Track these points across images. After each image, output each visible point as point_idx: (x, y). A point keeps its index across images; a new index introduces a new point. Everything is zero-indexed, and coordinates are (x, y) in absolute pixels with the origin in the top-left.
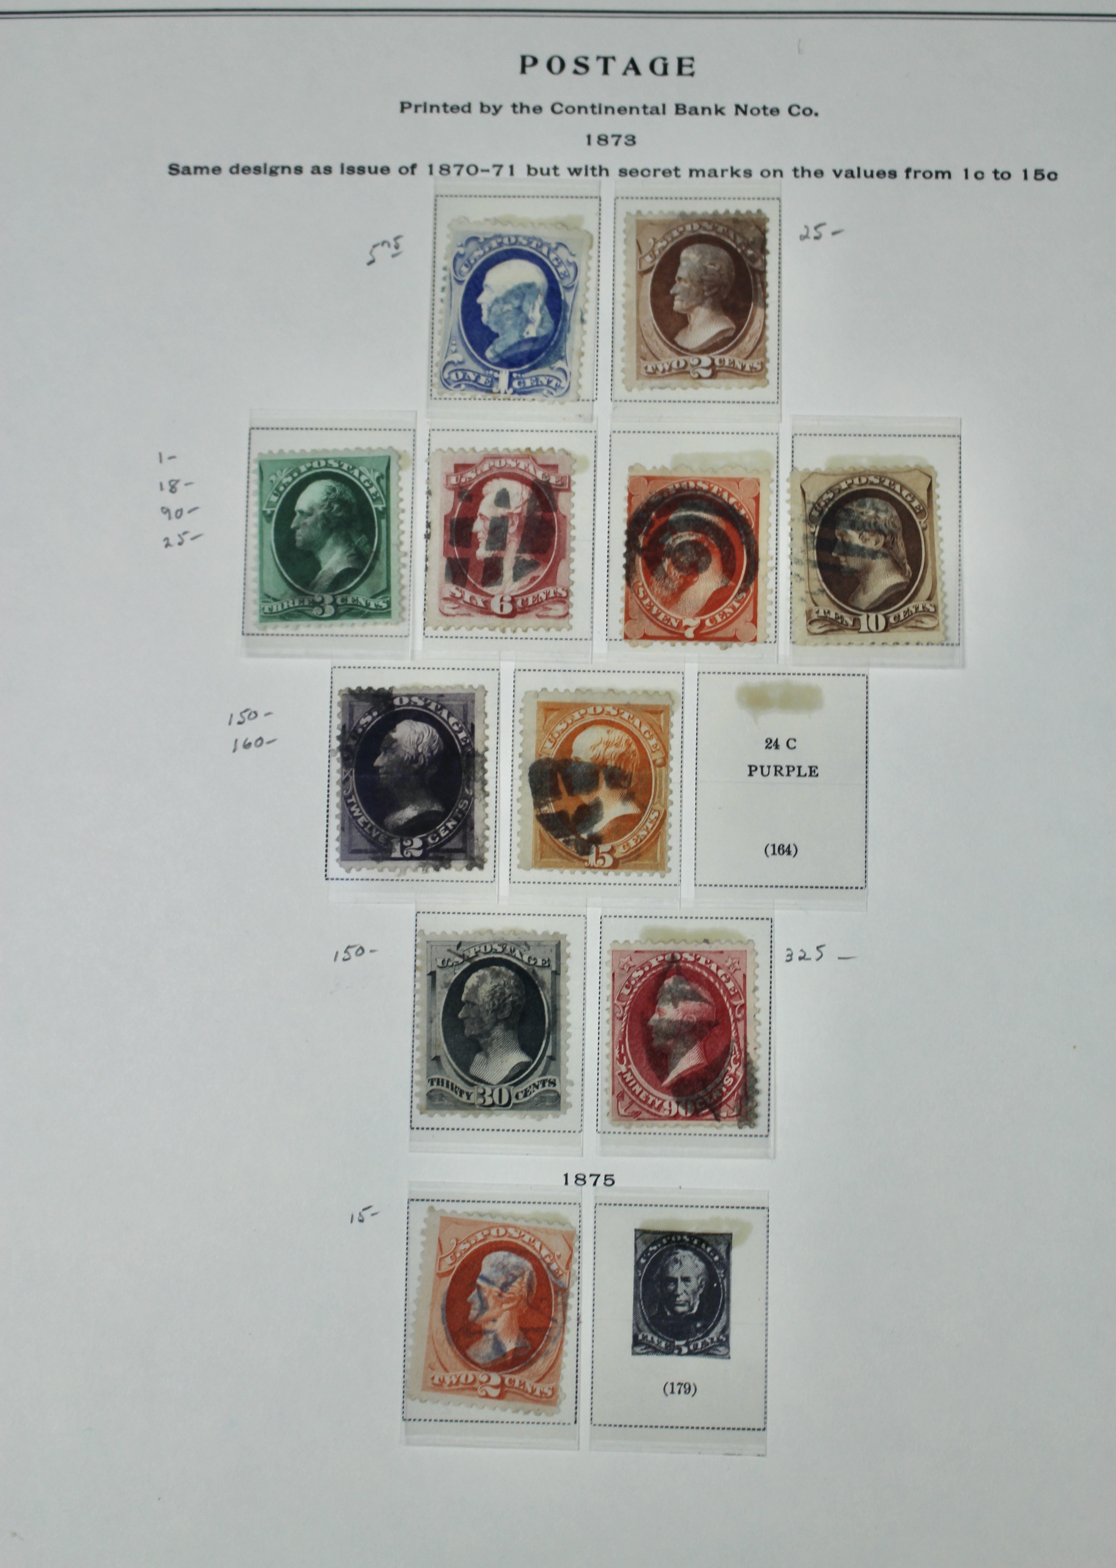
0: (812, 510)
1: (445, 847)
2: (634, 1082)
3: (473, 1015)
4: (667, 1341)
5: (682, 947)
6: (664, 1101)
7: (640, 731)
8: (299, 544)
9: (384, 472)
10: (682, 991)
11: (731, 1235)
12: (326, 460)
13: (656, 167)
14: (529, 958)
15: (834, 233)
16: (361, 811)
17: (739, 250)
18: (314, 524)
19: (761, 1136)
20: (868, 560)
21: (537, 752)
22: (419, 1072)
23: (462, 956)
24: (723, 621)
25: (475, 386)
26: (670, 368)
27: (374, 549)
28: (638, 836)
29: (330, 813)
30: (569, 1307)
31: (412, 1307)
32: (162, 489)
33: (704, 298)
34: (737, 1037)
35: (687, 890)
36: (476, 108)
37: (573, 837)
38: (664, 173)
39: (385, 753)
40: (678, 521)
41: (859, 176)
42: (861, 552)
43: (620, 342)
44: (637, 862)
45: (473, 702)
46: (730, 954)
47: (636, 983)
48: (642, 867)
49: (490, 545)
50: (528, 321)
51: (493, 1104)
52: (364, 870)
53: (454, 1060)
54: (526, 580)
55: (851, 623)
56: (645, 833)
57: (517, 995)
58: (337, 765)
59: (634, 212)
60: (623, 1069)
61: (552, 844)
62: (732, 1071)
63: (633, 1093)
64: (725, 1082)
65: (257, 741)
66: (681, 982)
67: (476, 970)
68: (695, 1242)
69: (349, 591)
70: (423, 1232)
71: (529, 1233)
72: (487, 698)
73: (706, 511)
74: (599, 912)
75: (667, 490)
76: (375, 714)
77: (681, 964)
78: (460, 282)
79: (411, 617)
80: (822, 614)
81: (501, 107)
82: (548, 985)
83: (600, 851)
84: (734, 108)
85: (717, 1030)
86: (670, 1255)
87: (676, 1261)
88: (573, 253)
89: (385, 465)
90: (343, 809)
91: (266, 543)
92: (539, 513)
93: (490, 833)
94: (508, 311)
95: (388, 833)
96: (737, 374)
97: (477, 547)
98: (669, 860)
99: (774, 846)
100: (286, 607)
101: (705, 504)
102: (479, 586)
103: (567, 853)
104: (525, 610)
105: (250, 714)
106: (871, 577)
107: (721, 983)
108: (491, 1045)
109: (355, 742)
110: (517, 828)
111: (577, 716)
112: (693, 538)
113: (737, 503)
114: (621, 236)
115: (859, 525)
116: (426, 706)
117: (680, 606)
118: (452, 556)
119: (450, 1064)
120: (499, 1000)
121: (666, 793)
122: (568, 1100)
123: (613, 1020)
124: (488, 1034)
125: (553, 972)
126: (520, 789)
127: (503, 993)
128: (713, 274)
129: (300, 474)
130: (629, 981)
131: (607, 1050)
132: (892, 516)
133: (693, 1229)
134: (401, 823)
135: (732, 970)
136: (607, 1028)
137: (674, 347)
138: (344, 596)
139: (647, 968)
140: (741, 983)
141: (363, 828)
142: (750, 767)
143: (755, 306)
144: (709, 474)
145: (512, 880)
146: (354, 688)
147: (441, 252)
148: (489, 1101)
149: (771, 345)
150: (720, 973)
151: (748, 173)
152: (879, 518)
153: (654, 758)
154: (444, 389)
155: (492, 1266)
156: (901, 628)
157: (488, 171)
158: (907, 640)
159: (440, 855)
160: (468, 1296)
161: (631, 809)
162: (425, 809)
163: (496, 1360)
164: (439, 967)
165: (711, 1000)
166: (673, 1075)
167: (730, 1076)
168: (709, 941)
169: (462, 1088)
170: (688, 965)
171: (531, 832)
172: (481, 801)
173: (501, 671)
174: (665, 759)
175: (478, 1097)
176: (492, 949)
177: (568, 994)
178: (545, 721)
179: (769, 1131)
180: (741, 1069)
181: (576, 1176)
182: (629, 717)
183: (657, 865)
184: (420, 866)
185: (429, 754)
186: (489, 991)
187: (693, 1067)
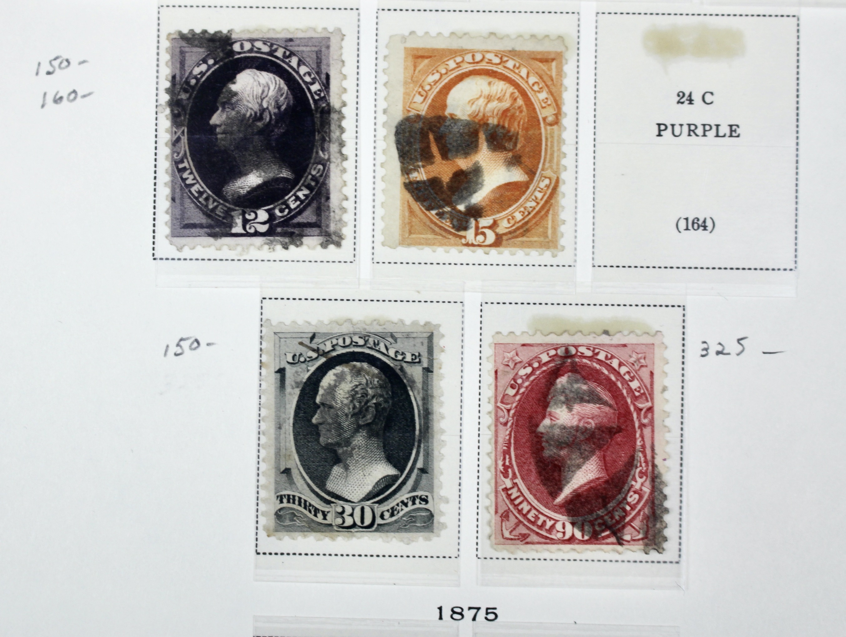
1: (295, 221)
2: (521, 499)
3: (330, 421)
5: (577, 339)
6: (557, 521)
7: (527, 82)
10: (577, 392)
14: (397, 352)
16: (195, 179)
19: (671, 562)
21: (404, 107)
22: (265, 487)
23: (317, 350)
28: (525, 208)
29: (158, 181)
34: (643, 446)
35: (584, 271)
37: (447, 209)
39: (224, 108)
44: (524, 239)
45: (328, 47)
46: (634, 348)
47: (523, 382)
48: (530, 245)
51: (354, 525)
52: (199, 248)
53: (307, 473)
56: (533, 204)
57: (381, 396)
58: (165, 123)
60: (508, 483)
61: (422, 216)
62: (637, 486)
63: (520, 511)
64: (629, 500)
65: (69, 95)
66: (577, 381)
67: (333, 367)
72: (344, 44)
74: (479, 298)
76: (211, 62)
77: (577, 360)
82: (419, 385)
83: (481, 225)
85: (619, 438)
90: (173, 175)
93: (349, 205)
95: (227, 205)
98: (562, 235)
103: (440, 227)
105: (61, 63)
107: (625, 382)
108: (351, 455)
109: (188, 95)
110: (380, 198)
111: (452, 64)
119: (303, 477)
120: (360, 402)
121: (558, 156)
122: (442, 519)
123: (496, 426)
124: (348, 442)
125: (424, 369)
126: (384, 152)
127: (365, 394)
130: (514, 380)
131: (487, 461)
134: (243, 192)
135: (637, 367)
136: (488, 435)
139: (536, 365)
140: (647, 381)
142: (659, 125)
145: (375, 261)
146: (185, 31)
148: (349, 521)
150: (623, 370)
153: (544, 116)
159: (290, 230)
161: (517, 175)
162: (271, 175)
164: (288, 363)
165: (611, 402)
166: (567, 491)
167: (635, 492)
168: (611, 331)
169: (317, 506)
170: (585, 361)
171: (398, 203)
172: (338, 165)
173: (361, 11)
174: (558, 116)
175: (336, 517)
176: (352, 341)
177: (442, 395)
178: (415, 70)
179: (680, 556)
180: (648, 484)
181: (452, 610)
182: (514, 66)
183: (548, 242)
184: (265, 244)
185: (276, 110)
186: (348, 392)
187: (591, 481)
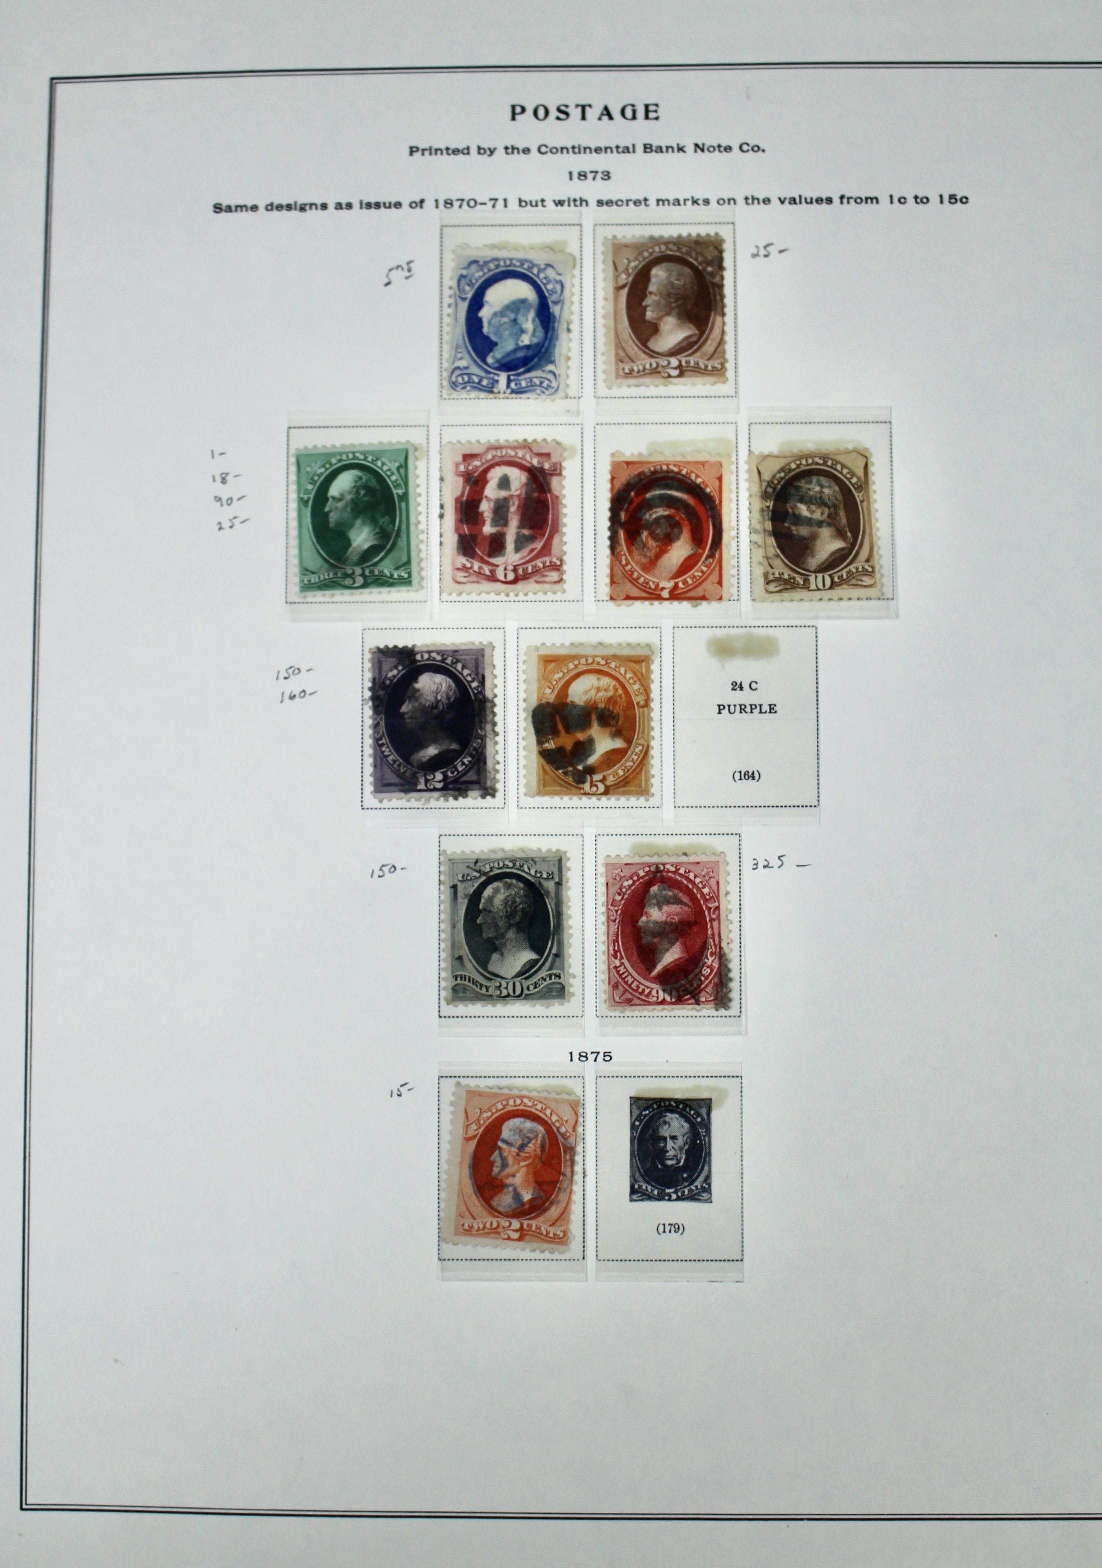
0: (766, 487)
1: (463, 780)
2: (627, 974)
3: (490, 921)
4: (659, 1189)
5: (665, 860)
6: (652, 989)
7: (625, 678)
8: (332, 525)
9: (402, 461)
10: (665, 897)
11: (711, 1100)
12: (353, 453)
13: (628, 198)
14: (536, 872)
15: (781, 252)
16: (390, 751)
17: (700, 268)
18: (345, 508)
19: (735, 1017)
20: (815, 529)
21: (538, 697)
22: (444, 970)
23: (479, 872)
24: (694, 583)
25: (479, 387)
26: (644, 369)
27: (396, 528)
28: (625, 767)
29: (364, 753)
30: (576, 1163)
31: (444, 1167)
32: (214, 480)
33: (672, 309)
34: (713, 935)
35: (668, 811)
36: (474, 151)
37: (570, 769)
38: (635, 204)
39: (410, 702)
40: (654, 498)
41: (800, 203)
42: (809, 522)
43: (601, 348)
44: (625, 789)
45: (483, 656)
46: (705, 865)
47: (627, 891)
48: (630, 793)
49: (495, 523)
50: (522, 332)
51: (508, 996)
52: (394, 800)
53: (475, 959)
54: (525, 552)
55: (801, 582)
56: (631, 764)
57: (526, 903)
58: (369, 712)
59: (610, 237)
60: (617, 963)
61: (552, 775)
62: (709, 963)
63: (626, 983)
64: (703, 973)
65: (300, 693)
66: (665, 890)
67: (491, 883)
68: (681, 1107)
69: (375, 565)
70: (452, 1104)
71: (541, 1102)
72: (495, 653)
73: (677, 490)
74: (594, 832)
75: (643, 473)
76: (400, 668)
77: (664, 874)
78: (464, 300)
79: (429, 586)
80: (777, 575)
81: (495, 149)
82: (553, 895)
83: (594, 780)
84: (693, 147)
86: (660, 1118)
87: (665, 1123)
88: (560, 272)
89: (404, 457)
90: (375, 749)
91: (304, 525)
92: (536, 495)
93: (500, 767)
94: (505, 323)
95: (414, 769)
96: (701, 373)
97: (483, 524)
98: (652, 786)
99: (740, 772)
100: (322, 579)
101: (676, 484)
102: (486, 558)
103: (566, 782)
104: (526, 577)
105: (294, 671)
106: (818, 543)
107: (698, 889)
108: (505, 945)
109: (384, 692)
110: (523, 762)
111: (571, 666)
112: (667, 513)
113: (703, 483)
114: (600, 258)
115: (807, 499)
116: (443, 661)
117: (656, 571)
118: (463, 533)
119: (471, 962)
120: (511, 908)
121: (648, 729)
122: (571, 990)
123: (608, 922)
124: (503, 936)
125: (556, 883)
126: (525, 729)
127: (514, 902)
128: (679, 289)
129: (332, 465)
130: (620, 889)
131: (604, 948)
132: (834, 491)
133: (679, 1096)
134: (425, 760)
135: (707, 878)
136: (603, 929)
137: (647, 351)
138: (372, 568)
139: (635, 878)
140: (715, 889)
141: (392, 765)
142: (719, 706)
143: (715, 315)
144: (679, 459)
145: (520, 807)
146: (382, 647)
147: (447, 274)
148: (505, 993)
149: (729, 348)
150: (697, 881)
151: (707, 202)
152: (823, 493)
154: (452, 391)
155: (511, 1131)
156: (844, 586)
157: (485, 204)
158: (849, 596)
159: (458, 786)
160: (491, 1156)
161: (619, 744)
162: (444, 747)
163: (517, 1208)
164: (460, 881)
165: (690, 904)
166: (659, 968)
167: (708, 967)
168: (688, 854)
169: (482, 983)
170: (670, 875)
171: (535, 766)
172: (491, 740)
173: (506, 630)
174: (648, 701)
175: (495, 990)
176: (504, 865)
177: (569, 901)
178: (545, 671)
179: (741, 1012)
180: (716, 960)
181: (580, 1054)
182: (616, 666)
183: (642, 791)
184: (441, 796)
185: (447, 702)
186: (502, 901)
187: (676, 960)
